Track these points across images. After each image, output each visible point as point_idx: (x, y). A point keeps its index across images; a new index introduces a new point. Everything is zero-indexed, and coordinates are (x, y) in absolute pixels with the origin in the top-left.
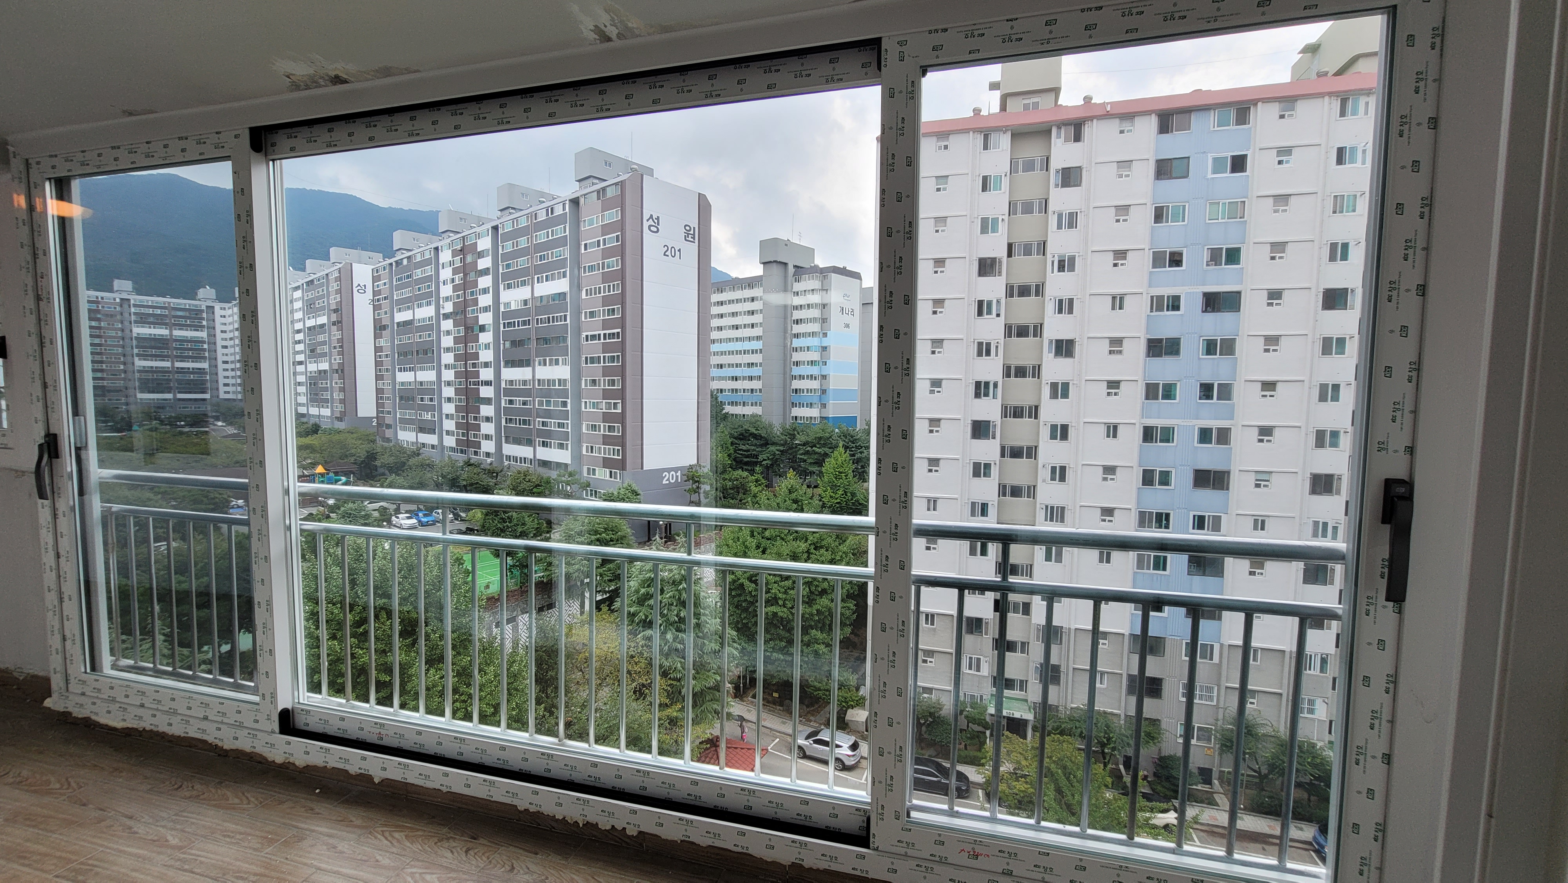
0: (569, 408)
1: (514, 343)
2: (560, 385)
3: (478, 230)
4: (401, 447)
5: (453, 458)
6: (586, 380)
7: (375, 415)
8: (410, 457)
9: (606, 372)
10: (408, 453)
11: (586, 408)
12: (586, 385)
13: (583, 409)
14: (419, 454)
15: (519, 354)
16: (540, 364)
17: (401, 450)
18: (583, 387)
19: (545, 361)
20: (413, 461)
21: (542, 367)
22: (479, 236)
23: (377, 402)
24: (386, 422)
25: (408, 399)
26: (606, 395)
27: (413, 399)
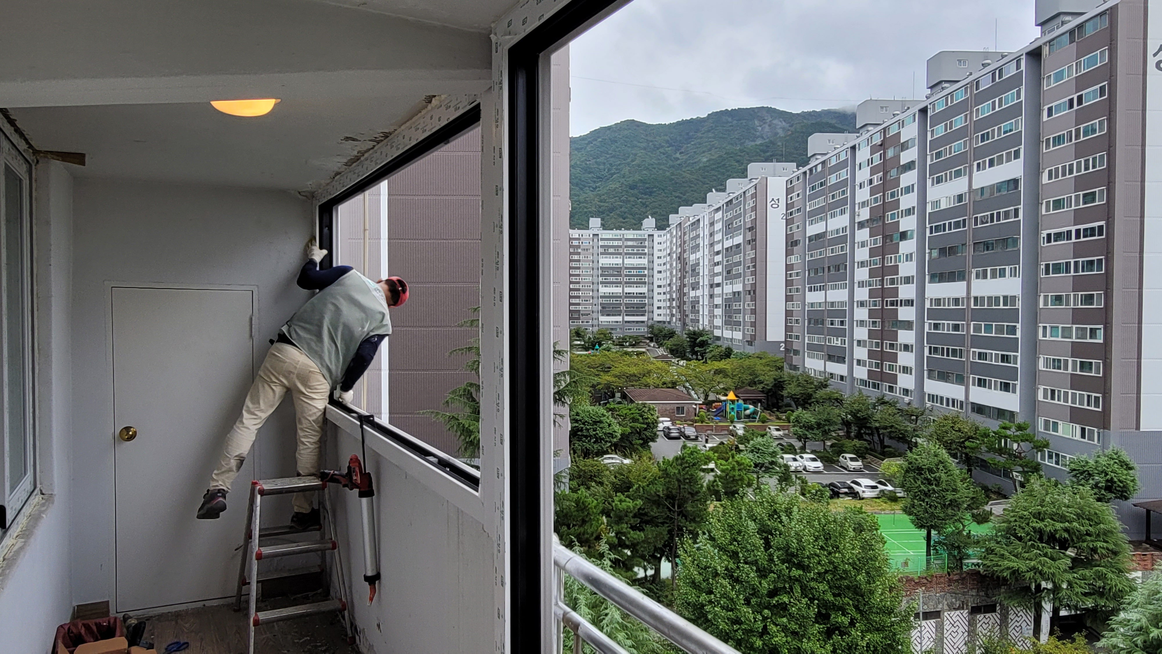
0: (1019, 335)
1: (943, 251)
2: (1005, 304)
3: (901, 117)
4: (808, 376)
5: (864, 393)
6: (1046, 297)
7: (783, 340)
8: (817, 388)
9: (1078, 284)
10: (815, 383)
11: (1045, 335)
12: (1046, 303)
13: (1040, 337)
14: (826, 386)
15: (950, 264)
16: (977, 277)
17: (809, 380)
18: (1041, 306)
19: (985, 271)
20: (821, 393)
21: (981, 281)
22: (902, 124)
23: (786, 326)
24: (795, 348)
25: (816, 322)
26: (1078, 316)
27: (822, 323)
